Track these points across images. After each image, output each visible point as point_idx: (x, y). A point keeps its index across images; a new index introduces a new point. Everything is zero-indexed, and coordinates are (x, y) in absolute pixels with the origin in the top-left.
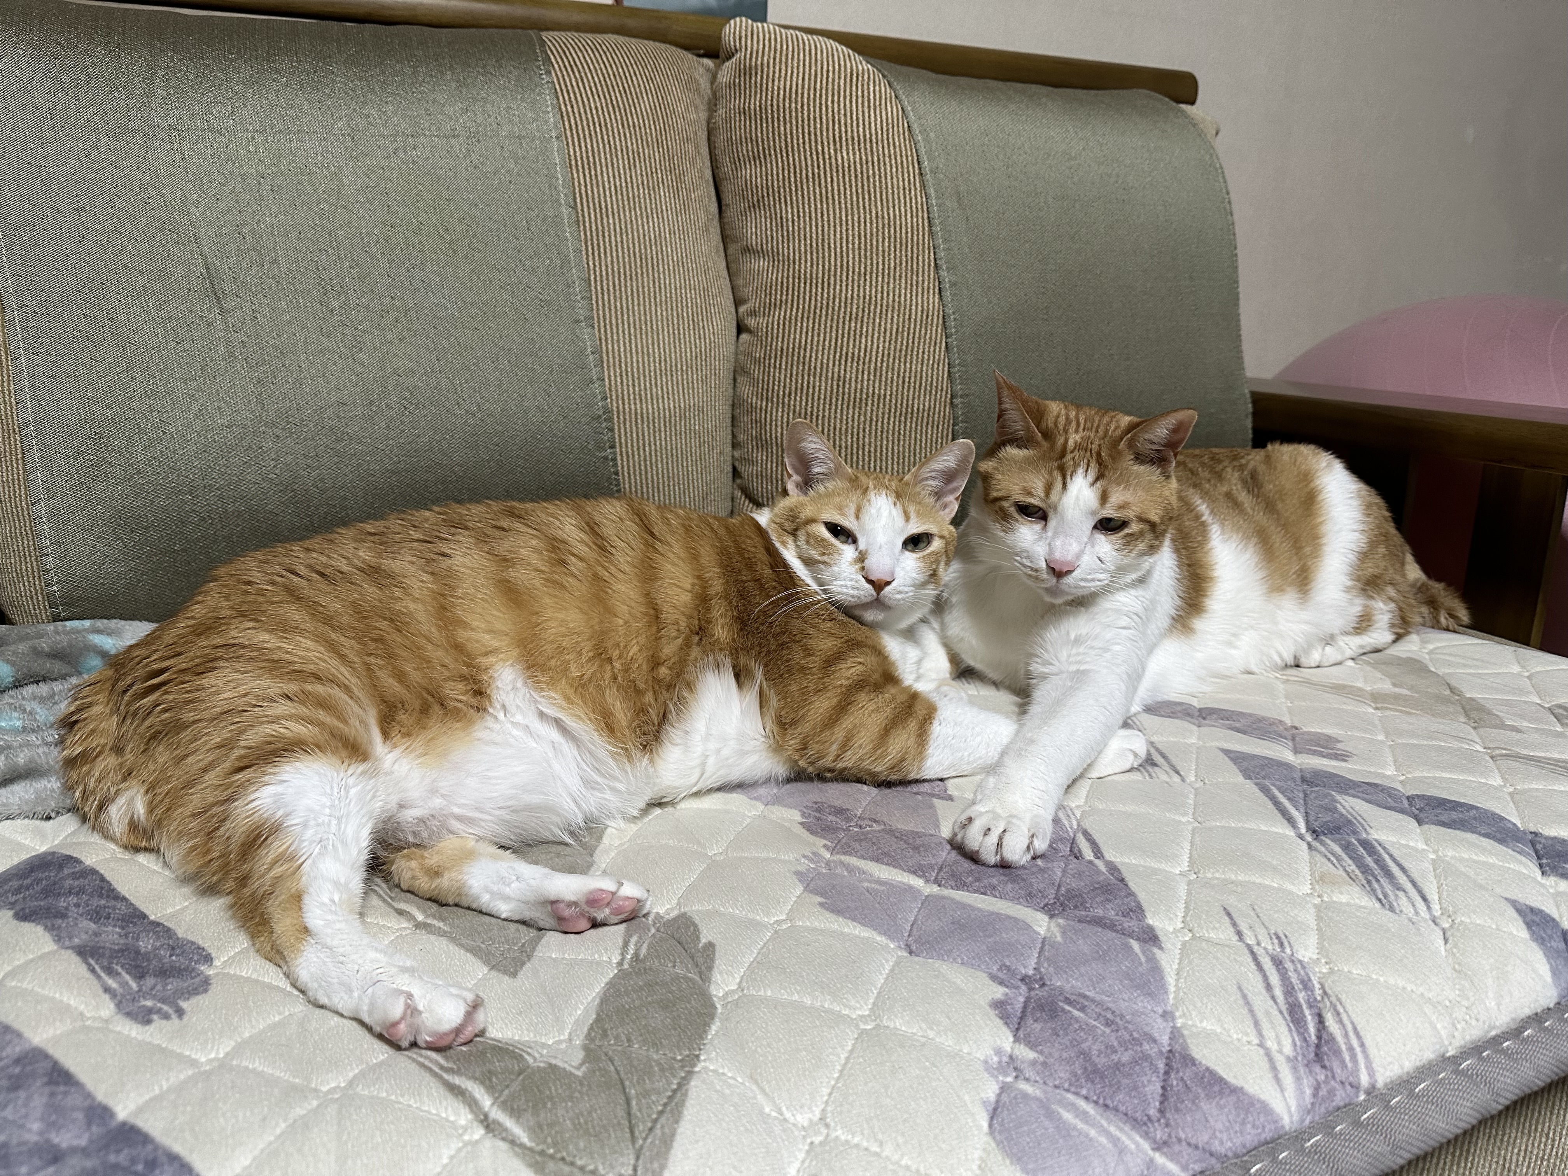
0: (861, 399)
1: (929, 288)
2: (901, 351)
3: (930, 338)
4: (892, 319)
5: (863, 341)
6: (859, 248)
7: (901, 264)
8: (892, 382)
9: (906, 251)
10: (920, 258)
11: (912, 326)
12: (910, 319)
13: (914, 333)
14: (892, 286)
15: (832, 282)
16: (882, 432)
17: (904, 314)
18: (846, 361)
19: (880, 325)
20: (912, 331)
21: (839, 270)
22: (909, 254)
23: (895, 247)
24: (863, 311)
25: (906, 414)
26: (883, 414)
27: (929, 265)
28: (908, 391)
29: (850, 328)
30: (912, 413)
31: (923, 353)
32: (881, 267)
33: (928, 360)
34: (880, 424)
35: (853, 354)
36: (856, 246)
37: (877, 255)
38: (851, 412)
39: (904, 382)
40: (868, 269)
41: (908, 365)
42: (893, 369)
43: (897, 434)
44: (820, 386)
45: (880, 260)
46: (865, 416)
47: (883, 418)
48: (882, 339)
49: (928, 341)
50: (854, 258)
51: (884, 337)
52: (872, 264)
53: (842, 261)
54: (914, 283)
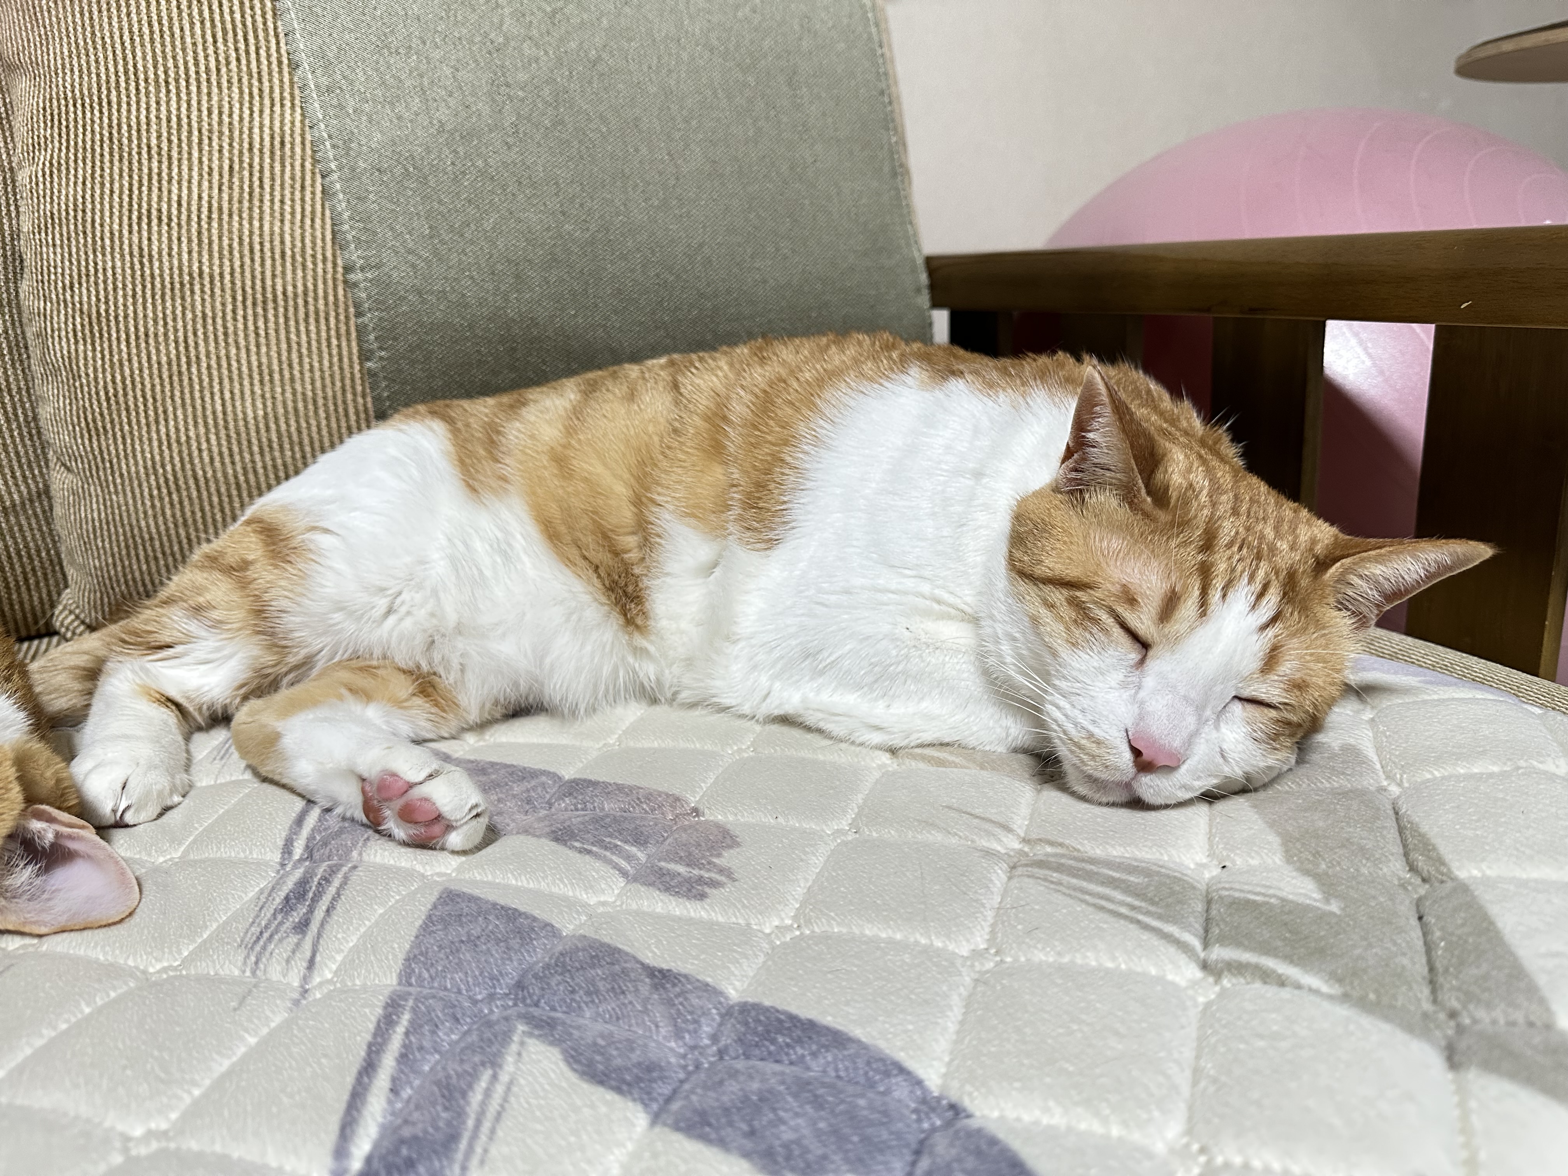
0: (182, 284)
1: (282, 99)
2: (240, 202)
3: (293, 178)
4: (220, 151)
5: (175, 190)
6: (152, 41)
7: (228, 64)
8: (231, 253)
9: (236, 41)
10: (263, 52)
11: (257, 160)
12: (251, 149)
13: (261, 171)
14: (215, 98)
15: (114, 99)
16: (226, 334)
17: (241, 141)
18: (149, 224)
19: (201, 162)
20: (257, 167)
21: (122, 79)
22: (242, 46)
23: (214, 36)
24: (170, 141)
25: (264, 302)
26: (223, 305)
27: (280, 63)
28: (263, 264)
29: (150, 169)
30: (275, 301)
31: (282, 202)
32: (192, 69)
33: (293, 214)
34: (219, 321)
35: (159, 211)
36: (147, 38)
37: (184, 50)
38: (169, 304)
39: (252, 251)
40: (172, 74)
41: (256, 224)
42: (230, 232)
43: (252, 336)
44: (113, 268)
45: (190, 59)
46: (193, 312)
47: (224, 312)
48: (206, 184)
49: (288, 181)
50: (144, 58)
51: (210, 182)
52: (176, 66)
53: (126, 64)
54: (256, 91)
